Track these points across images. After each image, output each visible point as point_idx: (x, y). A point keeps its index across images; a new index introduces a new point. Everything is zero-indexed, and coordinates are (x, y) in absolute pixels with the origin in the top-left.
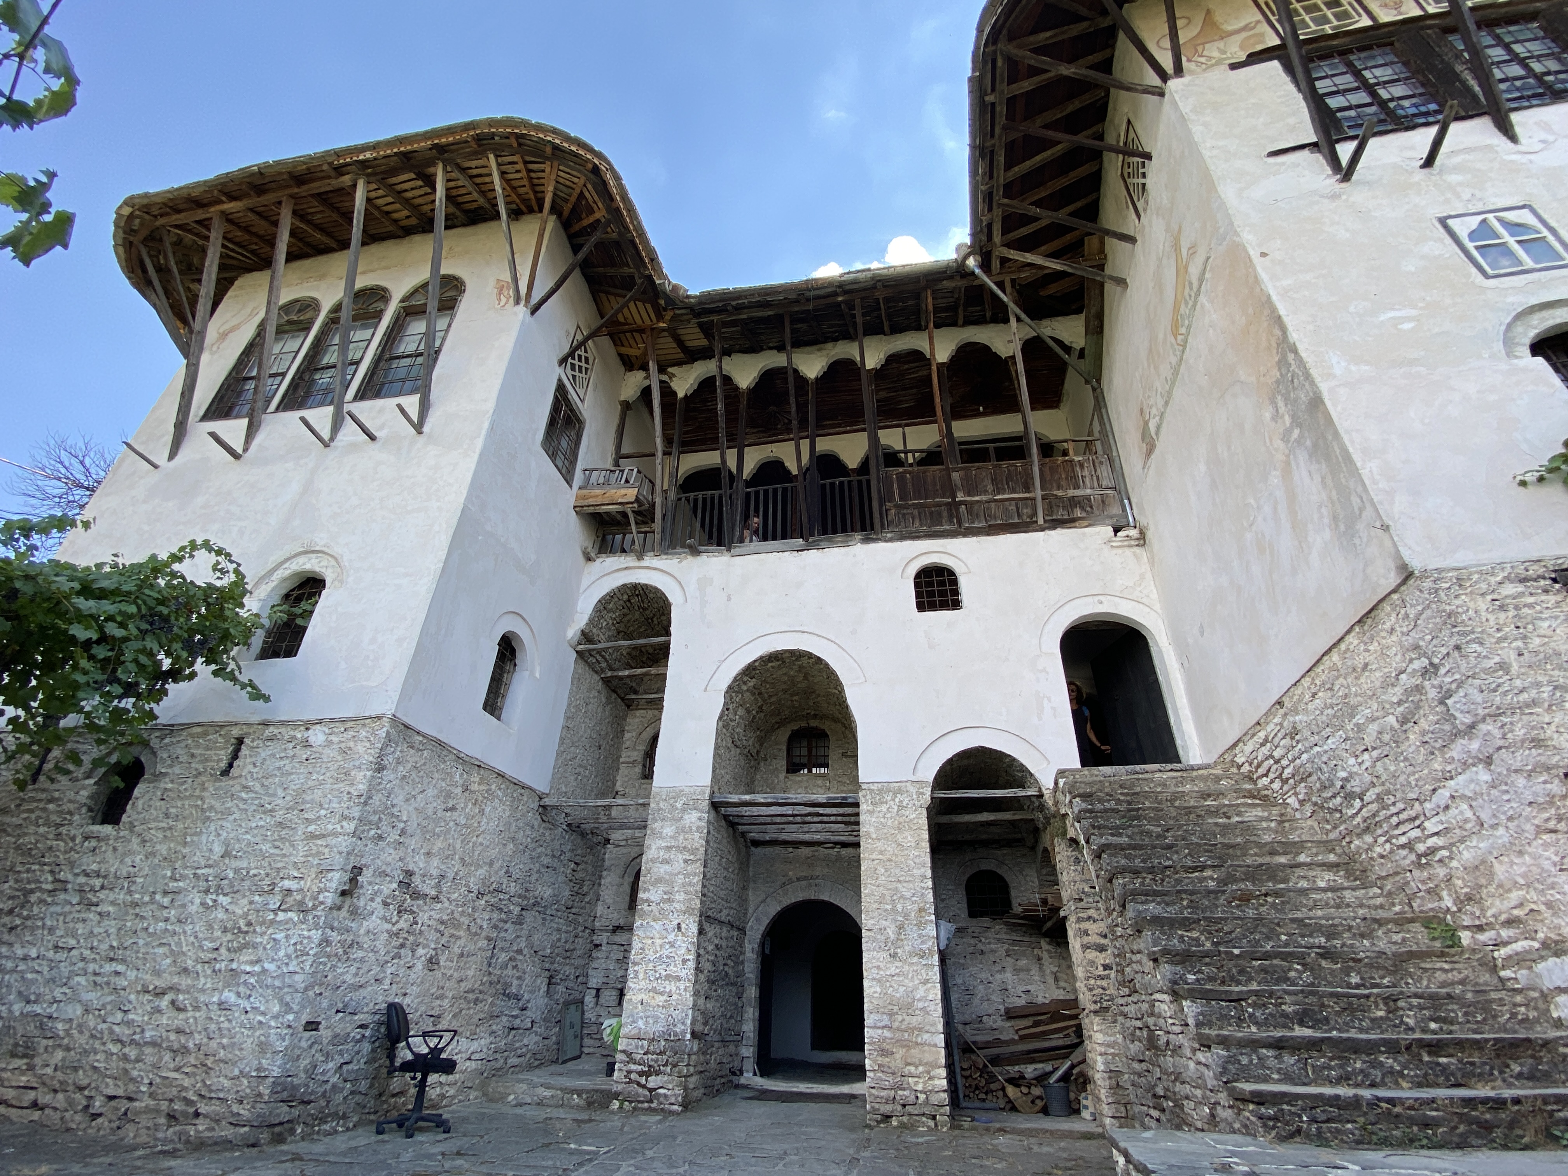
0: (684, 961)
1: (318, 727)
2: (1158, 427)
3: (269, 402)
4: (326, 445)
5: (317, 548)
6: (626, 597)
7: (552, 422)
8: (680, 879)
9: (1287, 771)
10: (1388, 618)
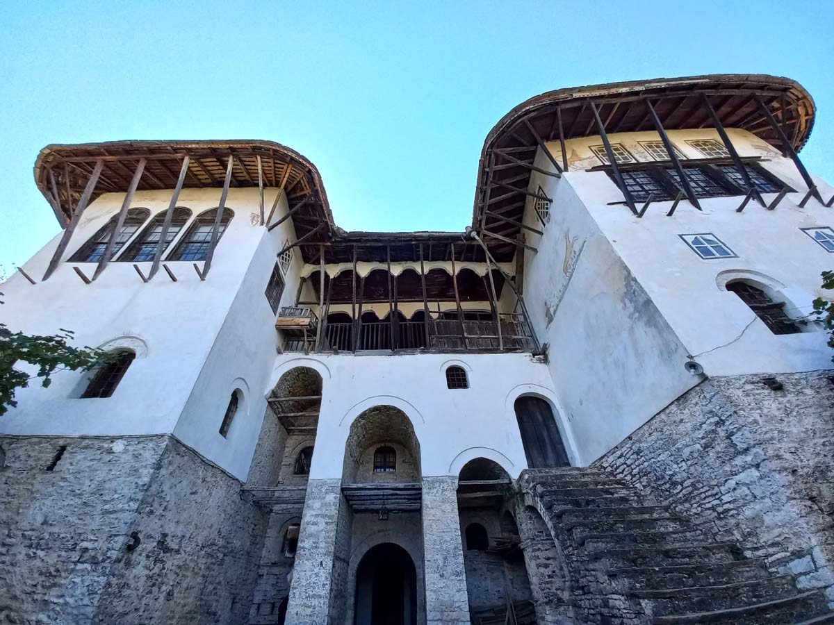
0: (324, 585)
1: (120, 440)
2: (555, 311)
3: (113, 255)
4: (145, 281)
5: (133, 336)
6: (297, 374)
7: (270, 284)
8: (323, 534)
9: (634, 471)
10: (694, 398)
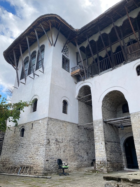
0: (103, 149)
1: (40, 120)
3: (26, 75)
4: (34, 79)
5: (35, 95)
6: (84, 88)
8: (100, 135)
